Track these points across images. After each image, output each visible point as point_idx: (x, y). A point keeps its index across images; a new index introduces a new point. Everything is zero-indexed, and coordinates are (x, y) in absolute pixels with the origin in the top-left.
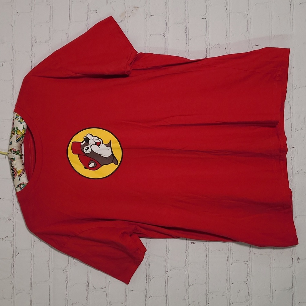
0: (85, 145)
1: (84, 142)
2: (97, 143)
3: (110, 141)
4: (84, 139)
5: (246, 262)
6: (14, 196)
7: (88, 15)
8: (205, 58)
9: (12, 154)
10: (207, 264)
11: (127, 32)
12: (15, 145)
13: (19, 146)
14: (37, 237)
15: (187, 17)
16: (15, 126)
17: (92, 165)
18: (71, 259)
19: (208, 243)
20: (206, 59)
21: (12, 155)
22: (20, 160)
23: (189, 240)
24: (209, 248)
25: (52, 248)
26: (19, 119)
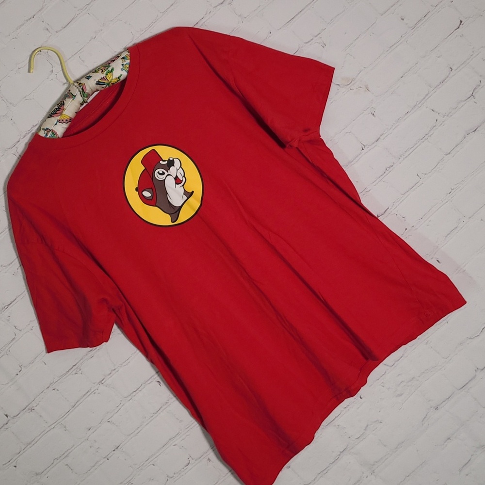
0: (162, 167)
1: (166, 162)
2: (177, 179)
3: (193, 192)
4: (169, 159)
5: (190, 459)
6: (28, 133)
7: (312, 40)
8: (376, 216)
9: (78, 90)
10: (151, 419)
11: (331, 101)
12: (90, 84)
13: (94, 90)
14: (6, 202)
15: (404, 157)
16: (113, 65)
17: (147, 194)
18: (17, 264)
19: (174, 399)
20: (376, 218)
21: (76, 91)
22: (78, 105)
23: (159, 375)
24: (170, 405)
25: (9, 230)
26: (125, 63)
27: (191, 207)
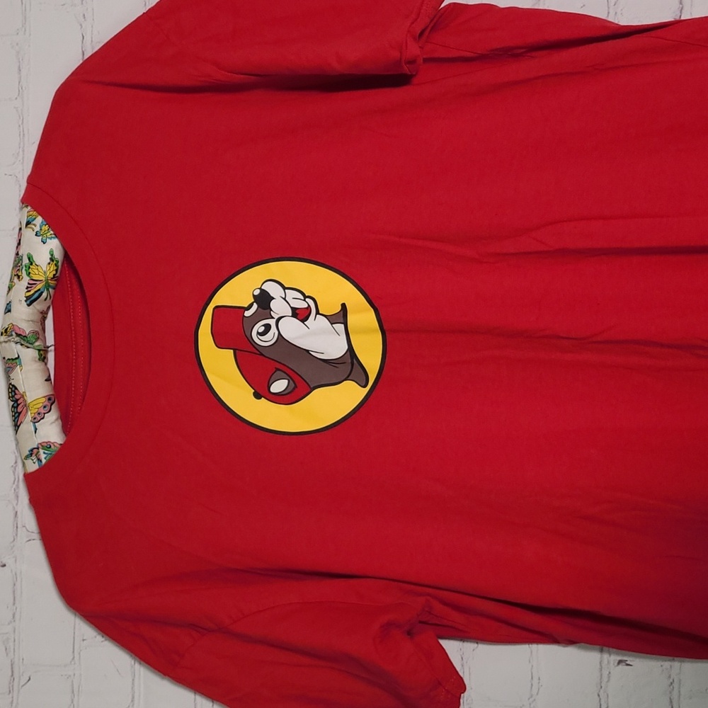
0: (255, 319)
1: (255, 306)
2: (297, 311)
3: (344, 306)
4: (254, 296)
6: (18, 486)
9: (13, 345)
12: (23, 316)
13: (38, 317)
17: (279, 386)
18: (204, 705)
19: (676, 664)
22: (40, 365)
23: (608, 652)
24: (680, 680)
26: (37, 229)
27: (365, 331)
